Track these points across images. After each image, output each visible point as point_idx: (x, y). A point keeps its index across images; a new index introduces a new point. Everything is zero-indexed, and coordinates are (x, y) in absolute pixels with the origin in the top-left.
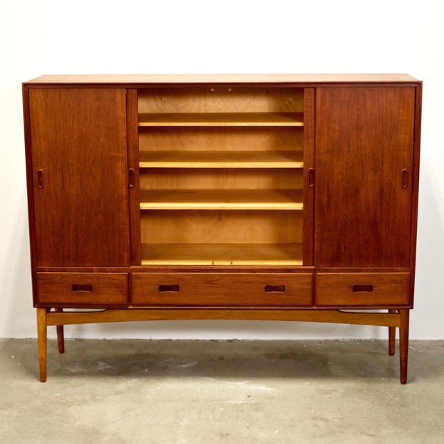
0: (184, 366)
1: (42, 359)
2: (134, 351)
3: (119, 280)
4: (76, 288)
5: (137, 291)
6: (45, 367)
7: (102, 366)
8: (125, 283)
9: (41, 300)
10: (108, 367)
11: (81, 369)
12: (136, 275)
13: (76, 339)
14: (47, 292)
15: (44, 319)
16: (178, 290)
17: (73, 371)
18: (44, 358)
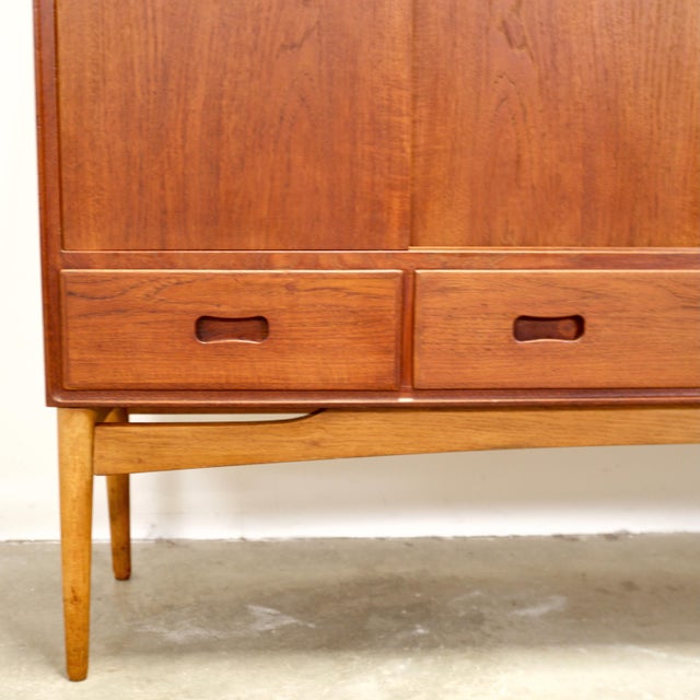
0: (533, 612)
1: (76, 599)
2: (347, 572)
3: (368, 296)
4: (206, 326)
5: (429, 338)
6: (86, 629)
7: (265, 619)
8: (391, 305)
9: (77, 376)
10: (288, 621)
11: (198, 631)
12: (432, 280)
13: (159, 541)
14: (99, 347)
15: (87, 450)
16: (580, 332)
17: (176, 636)
18: (80, 594)
